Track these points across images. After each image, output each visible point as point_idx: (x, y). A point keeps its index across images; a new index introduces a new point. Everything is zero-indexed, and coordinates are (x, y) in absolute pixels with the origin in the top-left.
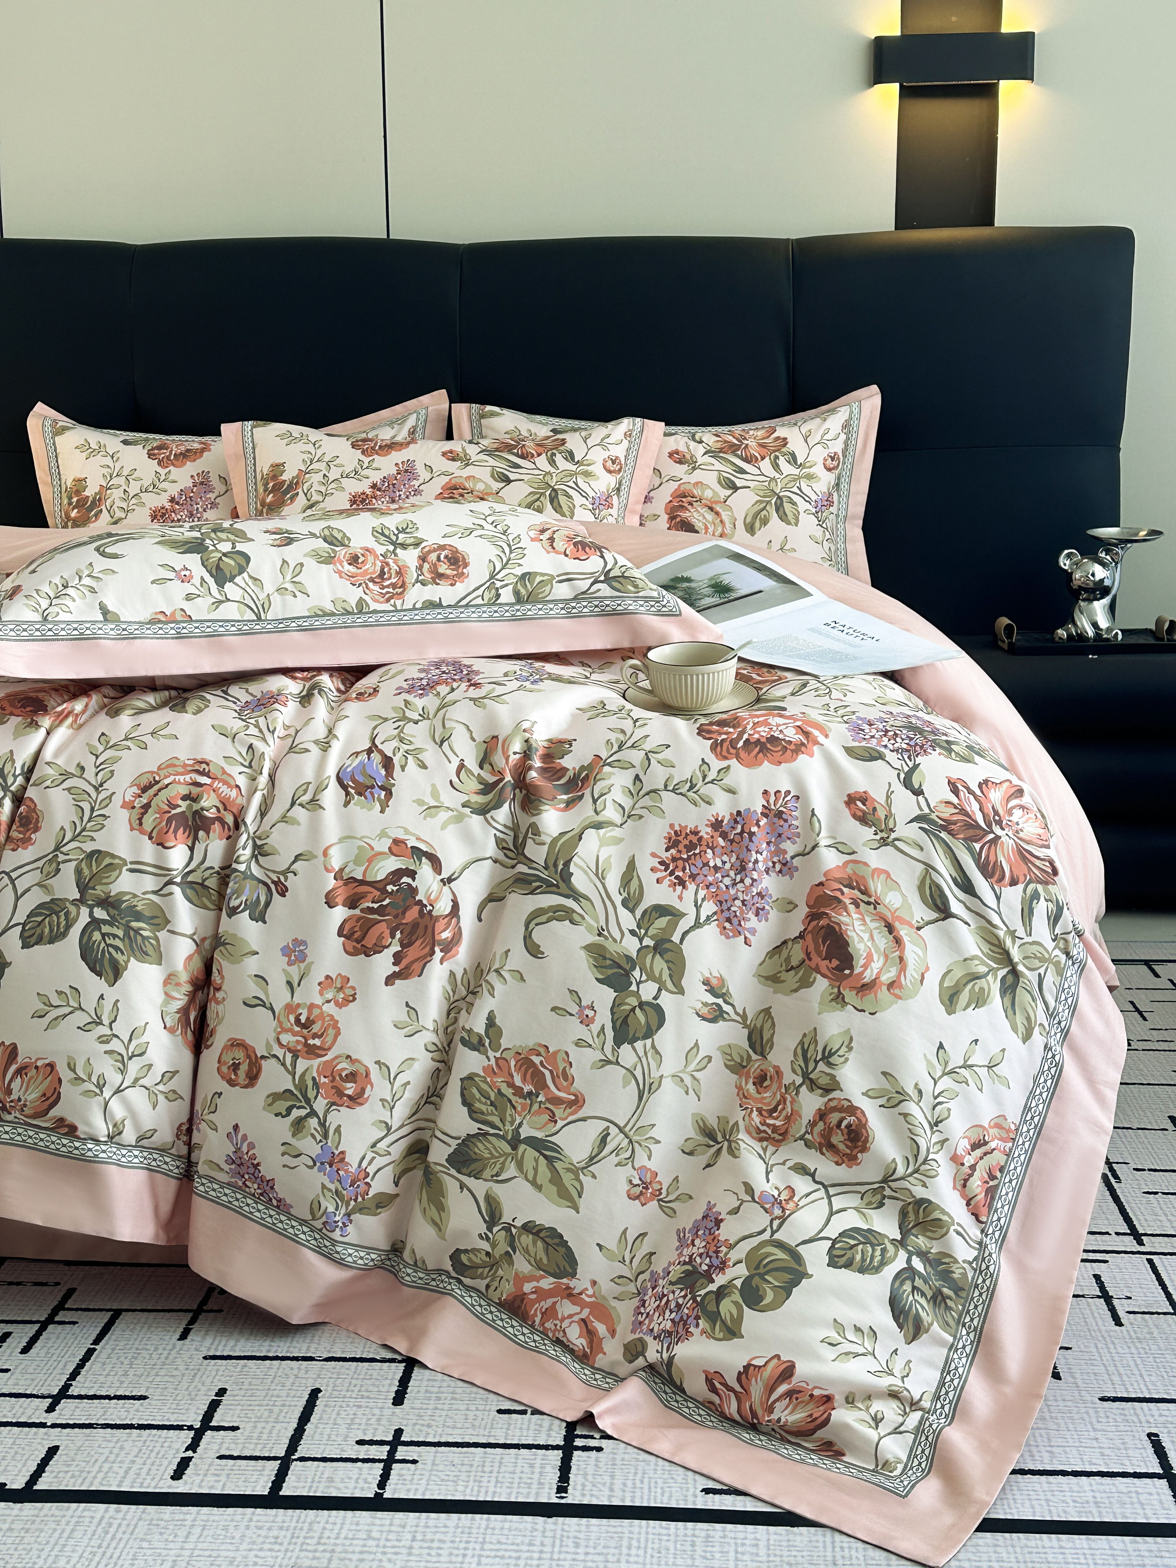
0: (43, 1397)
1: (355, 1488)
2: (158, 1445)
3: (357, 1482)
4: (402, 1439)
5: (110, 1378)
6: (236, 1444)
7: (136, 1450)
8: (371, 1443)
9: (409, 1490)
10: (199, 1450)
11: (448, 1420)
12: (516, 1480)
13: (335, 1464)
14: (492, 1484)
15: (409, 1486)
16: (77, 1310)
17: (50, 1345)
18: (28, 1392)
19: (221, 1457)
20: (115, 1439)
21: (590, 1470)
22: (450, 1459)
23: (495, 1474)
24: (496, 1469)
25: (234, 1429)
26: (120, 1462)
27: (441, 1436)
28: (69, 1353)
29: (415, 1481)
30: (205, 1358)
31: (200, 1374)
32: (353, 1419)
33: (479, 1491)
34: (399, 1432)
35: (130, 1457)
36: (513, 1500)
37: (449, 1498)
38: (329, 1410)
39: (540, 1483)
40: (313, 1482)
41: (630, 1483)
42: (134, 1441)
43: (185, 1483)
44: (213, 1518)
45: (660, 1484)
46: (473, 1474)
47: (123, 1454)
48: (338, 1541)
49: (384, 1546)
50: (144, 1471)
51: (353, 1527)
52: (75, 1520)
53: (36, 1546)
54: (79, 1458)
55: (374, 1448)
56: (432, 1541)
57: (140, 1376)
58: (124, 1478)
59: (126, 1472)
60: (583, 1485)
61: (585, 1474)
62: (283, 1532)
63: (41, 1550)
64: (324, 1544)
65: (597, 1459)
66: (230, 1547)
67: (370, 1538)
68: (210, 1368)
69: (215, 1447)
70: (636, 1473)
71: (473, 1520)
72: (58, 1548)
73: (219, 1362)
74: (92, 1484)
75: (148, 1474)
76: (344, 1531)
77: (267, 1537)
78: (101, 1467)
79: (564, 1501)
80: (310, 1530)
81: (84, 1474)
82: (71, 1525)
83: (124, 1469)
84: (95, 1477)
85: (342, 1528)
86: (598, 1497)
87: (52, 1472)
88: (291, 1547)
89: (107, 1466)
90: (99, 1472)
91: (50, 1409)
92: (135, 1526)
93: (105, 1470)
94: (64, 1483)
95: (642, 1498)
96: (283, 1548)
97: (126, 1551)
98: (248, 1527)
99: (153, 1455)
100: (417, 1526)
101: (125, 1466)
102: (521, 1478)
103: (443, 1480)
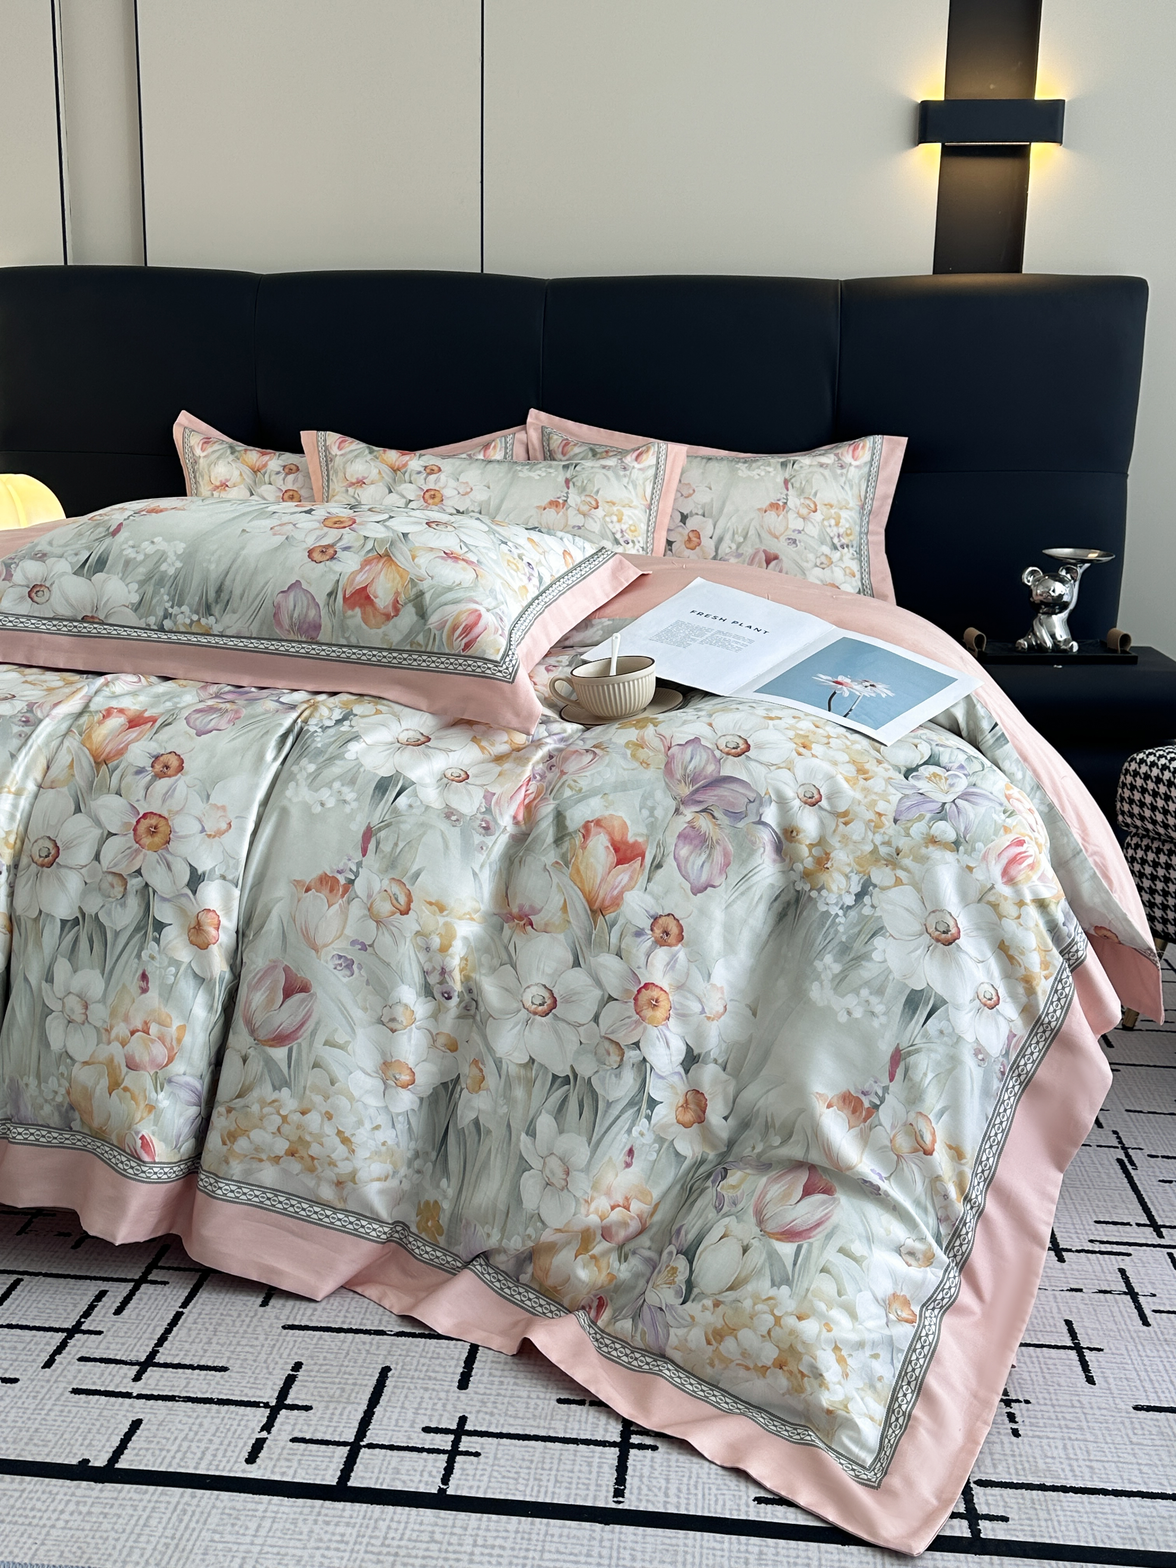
0: (131, 1364)
1: (420, 1481)
2: (236, 1423)
3: (421, 1475)
4: (467, 1427)
5: (194, 1346)
6: (309, 1425)
7: (214, 1428)
8: (437, 1431)
9: (471, 1487)
10: (274, 1430)
11: (510, 1408)
12: (575, 1481)
13: (402, 1453)
14: (551, 1484)
15: (471, 1483)
16: (169, 1268)
17: (141, 1306)
18: (118, 1358)
19: (294, 1440)
20: (195, 1415)
21: (646, 1471)
22: (511, 1453)
23: (554, 1472)
24: (555, 1466)
25: (308, 1408)
26: (200, 1441)
27: (503, 1426)
28: (159, 1316)
29: (477, 1477)
30: (284, 1327)
31: (278, 1345)
32: (420, 1404)
33: (539, 1491)
34: (463, 1420)
35: (208, 1436)
36: (571, 1502)
37: (510, 1497)
38: (398, 1391)
39: (598, 1485)
40: (380, 1472)
41: (684, 1488)
42: (213, 1418)
43: (259, 1468)
44: (282, 1509)
45: (714, 1491)
46: (533, 1471)
47: (201, 1433)
48: (403, 1543)
49: (447, 1551)
50: (220, 1454)
51: (417, 1527)
52: (151, 1505)
53: (113, 1534)
54: (160, 1434)
55: (439, 1437)
56: (493, 1547)
57: (222, 1346)
58: (201, 1459)
59: (203, 1453)
60: (639, 1488)
61: (641, 1477)
62: (349, 1530)
63: (117, 1540)
64: (389, 1546)
65: (652, 1458)
66: (298, 1544)
67: (433, 1540)
68: (288, 1339)
69: (288, 1428)
70: (690, 1477)
71: (532, 1524)
72: (133, 1537)
73: (297, 1332)
74: (170, 1465)
75: (224, 1456)
76: (408, 1533)
77: (333, 1534)
78: (180, 1446)
79: (620, 1506)
80: (375, 1528)
81: (164, 1453)
82: (148, 1510)
83: (202, 1449)
84: (174, 1457)
85: (405, 1528)
86: (653, 1504)
87: (134, 1449)
88: (357, 1547)
89: (185, 1444)
90: (178, 1451)
91: (137, 1378)
92: (209, 1514)
93: (184, 1449)
94: (144, 1462)
95: (696, 1505)
96: (349, 1548)
97: (198, 1543)
98: (316, 1522)
99: (230, 1434)
100: (479, 1528)
101: (203, 1445)
102: (579, 1478)
103: (504, 1477)
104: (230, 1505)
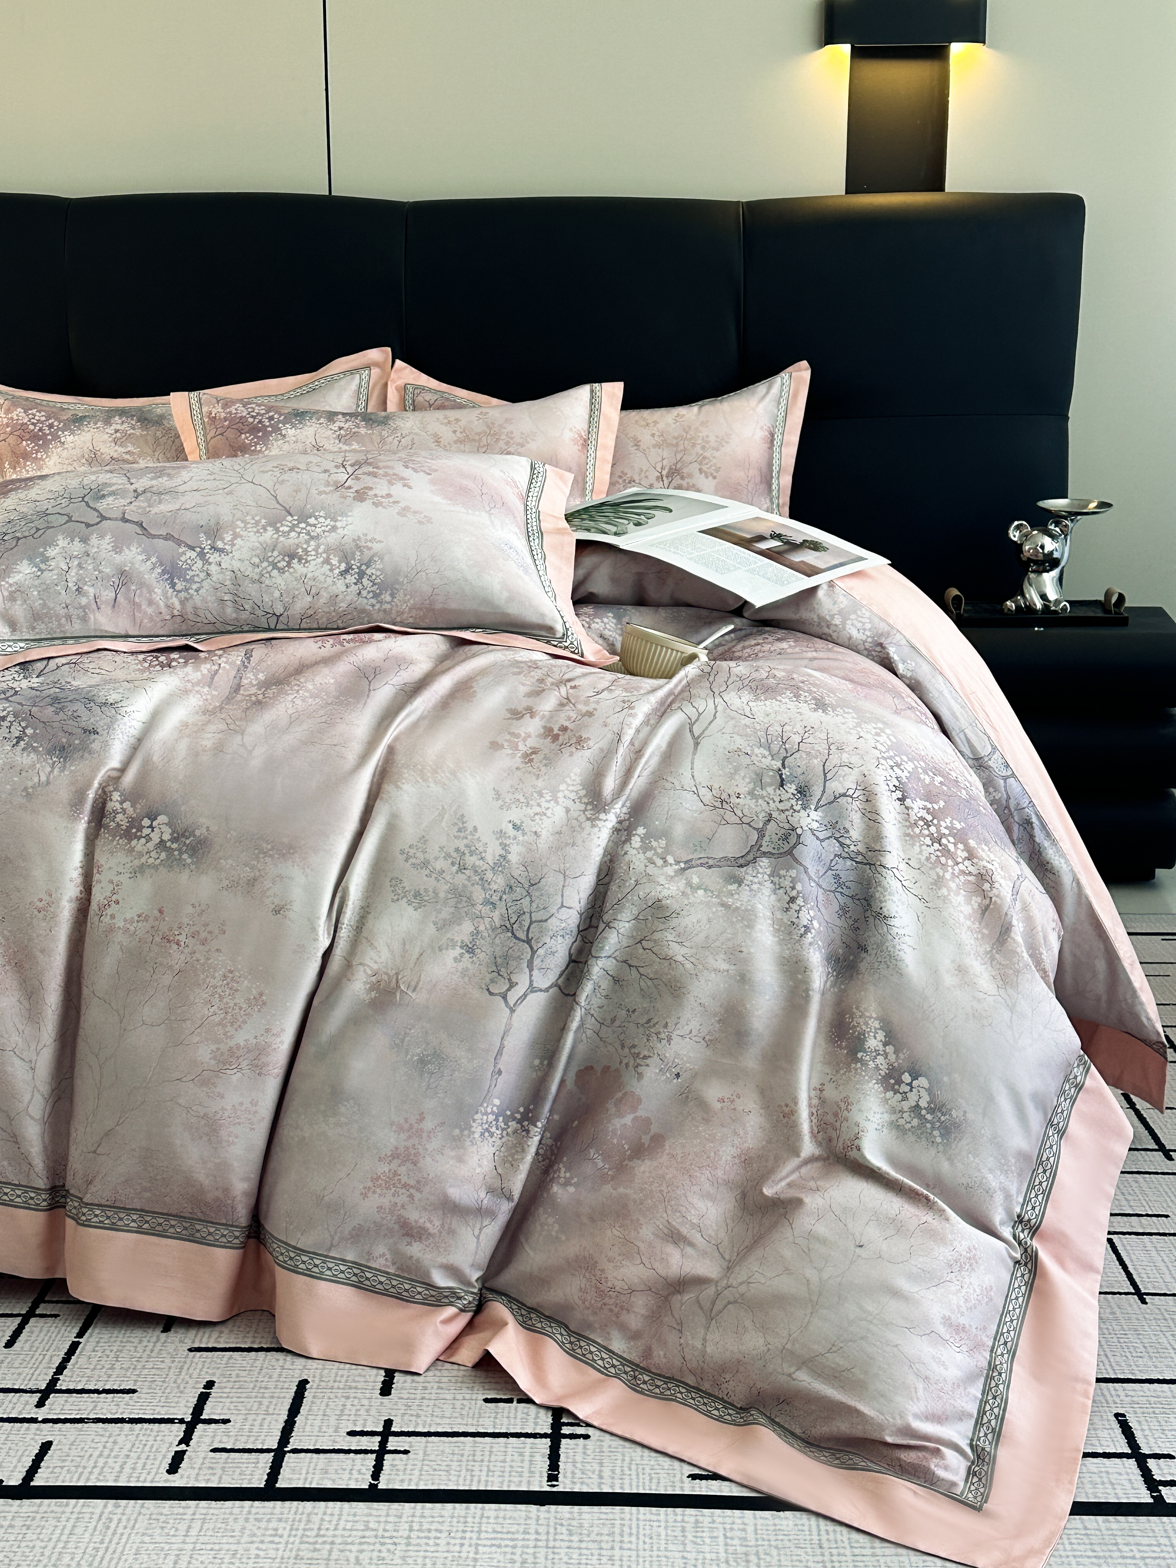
0: (32, 1392)
1: (350, 1479)
2: (151, 1438)
3: (351, 1473)
4: (393, 1429)
5: (97, 1372)
6: (229, 1436)
7: (129, 1446)
8: (362, 1433)
9: (402, 1481)
10: (191, 1443)
11: (436, 1410)
12: (508, 1469)
13: (328, 1455)
14: (484, 1473)
15: (401, 1477)
16: (57, 1302)
17: (33, 1339)
18: (16, 1387)
19: (214, 1450)
20: (107, 1434)
21: (579, 1458)
22: (441, 1449)
23: (486, 1463)
24: (486, 1458)
25: (226, 1421)
26: (116, 1457)
27: (430, 1425)
28: (54, 1347)
29: (408, 1472)
30: (190, 1350)
31: (186, 1367)
32: (342, 1411)
33: (472, 1481)
34: (388, 1423)
35: (125, 1452)
36: (505, 1488)
37: (442, 1487)
38: (318, 1401)
39: (531, 1472)
40: (307, 1473)
41: (618, 1470)
42: (126, 1435)
43: (182, 1477)
44: (211, 1511)
45: (648, 1471)
46: (464, 1463)
47: (117, 1448)
48: (337, 1533)
49: (383, 1537)
50: (139, 1466)
51: (351, 1518)
52: (75, 1516)
53: (39, 1544)
54: (73, 1452)
55: (365, 1439)
56: (429, 1531)
57: (127, 1369)
58: (120, 1472)
59: (122, 1467)
60: (573, 1473)
61: (574, 1462)
62: (282, 1525)
63: (45, 1548)
64: (324, 1536)
65: (585, 1447)
66: (231, 1540)
67: (367, 1528)
68: (196, 1360)
69: (207, 1440)
70: (623, 1460)
71: (467, 1508)
72: (61, 1545)
73: (205, 1354)
74: (88, 1479)
75: (143, 1468)
76: (342, 1523)
77: (266, 1529)
78: (96, 1462)
79: (555, 1489)
80: (309, 1521)
81: (80, 1470)
82: (72, 1521)
83: (119, 1464)
84: (91, 1473)
85: (339, 1519)
86: (588, 1485)
87: (48, 1467)
88: (292, 1539)
89: (102, 1461)
90: (95, 1467)
91: (40, 1404)
92: (136, 1520)
93: (100, 1464)
94: (61, 1478)
95: (631, 1485)
96: (283, 1540)
97: (128, 1546)
98: (247, 1520)
99: (147, 1449)
100: (413, 1516)
101: (120, 1460)
102: (511, 1467)
103: (435, 1470)
104: (156, 1511)
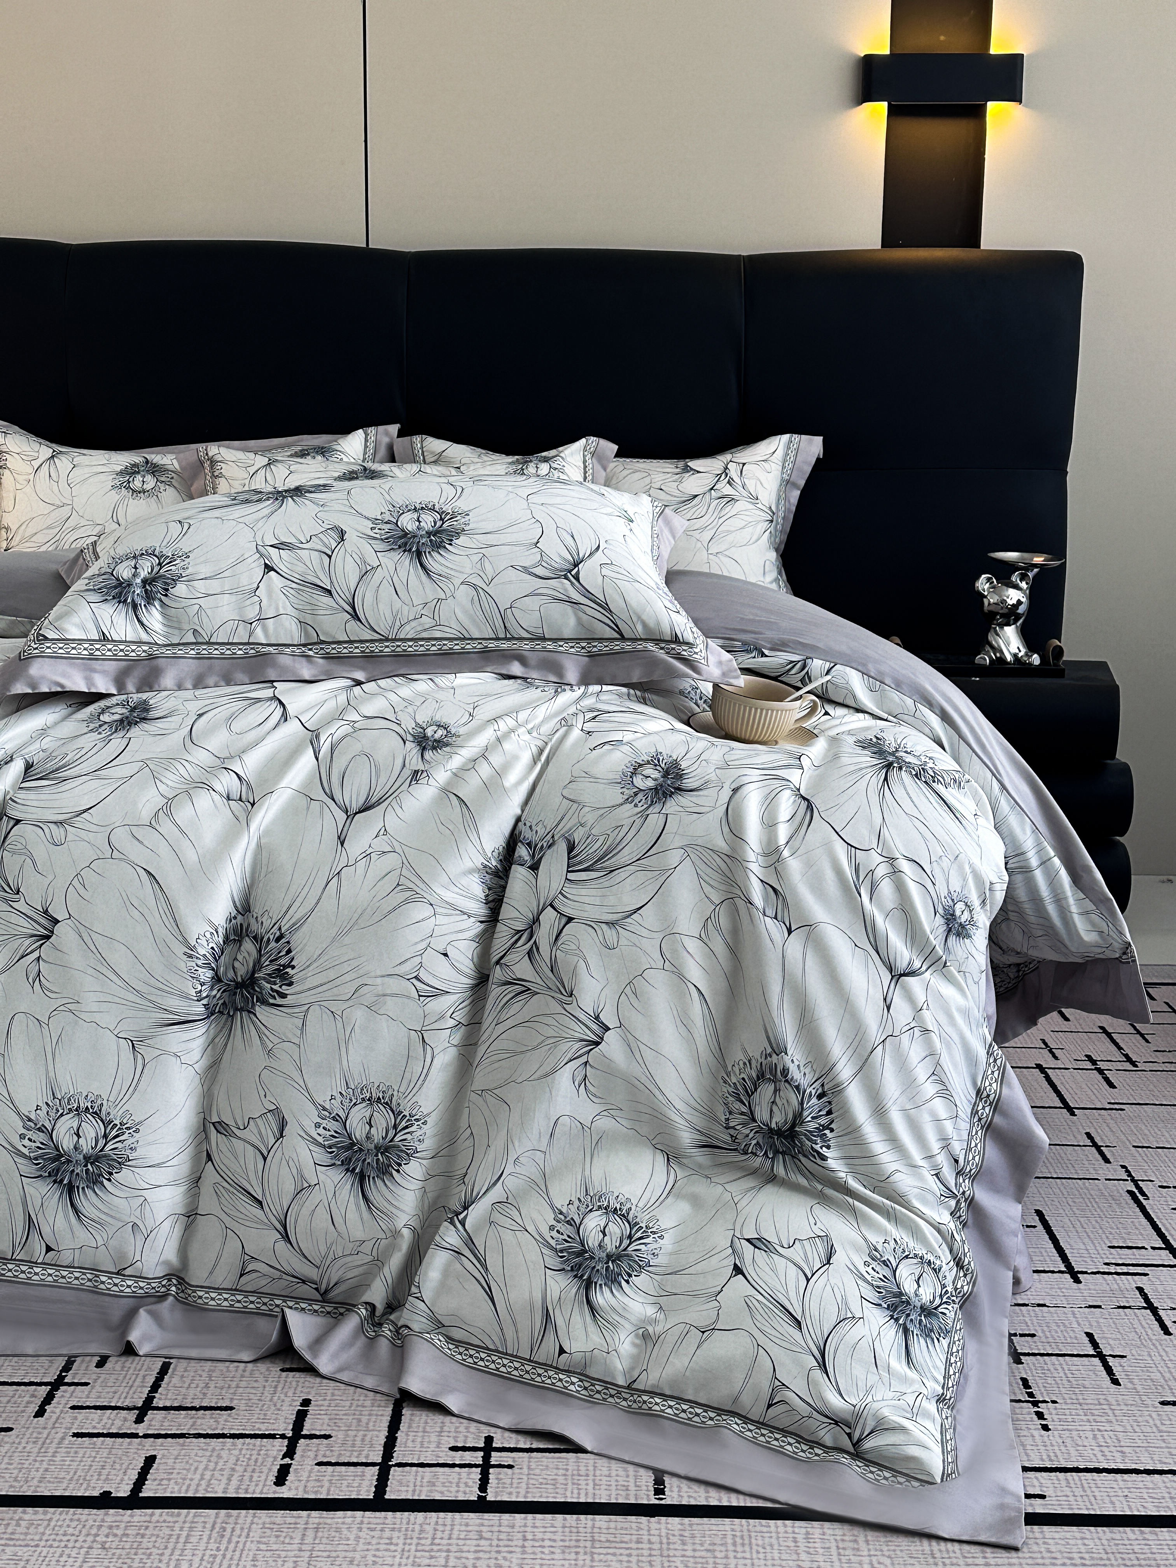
0: (129, 1409)
1: (457, 1491)
2: (255, 1452)
3: (458, 1486)
4: (494, 1445)
5: (192, 1391)
6: (332, 1451)
7: (233, 1460)
8: (464, 1449)
9: (510, 1493)
10: (296, 1457)
12: (613, 1483)
13: (433, 1469)
14: (590, 1487)
15: (509, 1490)
18: (112, 1404)
19: (319, 1464)
20: (210, 1448)
22: (543, 1464)
23: (591, 1477)
24: (590, 1473)
25: (327, 1437)
26: (221, 1470)
29: (515, 1485)
30: (284, 1370)
31: (280, 1386)
32: (440, 1428)
33: (579, 1494)
34: (489, 1439)
35: (230, 1465)
36: (614, 1501)
37: (552, 1499)
38: (415, 1419)
39: (636, 1487)
40: (415, 1486)
42: (229, 1450)
43: (290, 1489)
44: (323, 1521)
46: (569, 1478)
47: (221, 1462)
48: (452, 1541)
49: (498, 1546)
50: (246, 1479)
51: (463, 1528)
52: (187, 1526)
53: (155, 1551)
54: (178, 1466)
55: (468, 1454)
56: (543, 1540)
57: (221, 1389)
58: (228, 1484)
59: (229, 1480)
60: (679, 1486)
62: (395, 1534)
63: (162, 1555)
64: (439, 1544)
66: (350, 1548)
67: (482, 1538)
68: (289, 1380)
69: (311, 1454)
71: (578, 1520)
72: (177, 1552)
73: (298, 1375)
74: (196, 1491)
75: (250, 1481)
76: (456, 1533)
77: (380, 1538)
78: (203, 1474)
79: (662, 1502)
80: (422, 1531)
81: (188, 1482)
82: (186, 1530)
83: (226, 1477)
84: (198, 1485)
85: (452, 1529)
86: (696, 1499)
87: (155, 1479)
88: (411, 1548)
89: (208, 1473)
90: (202, 1479)
91: (139, 1420)
92: (250, 1529)
93: (207, 1477)
94: (169, 1490)
96: (399, 1548)
97: (245, 1552)
98: (360, 1529)
99: (252, 1462)
100: (525, 1526)
101: (227, 1473)
102: (617, 1481)
103: (541, 1484)
104: (268, 1520)
